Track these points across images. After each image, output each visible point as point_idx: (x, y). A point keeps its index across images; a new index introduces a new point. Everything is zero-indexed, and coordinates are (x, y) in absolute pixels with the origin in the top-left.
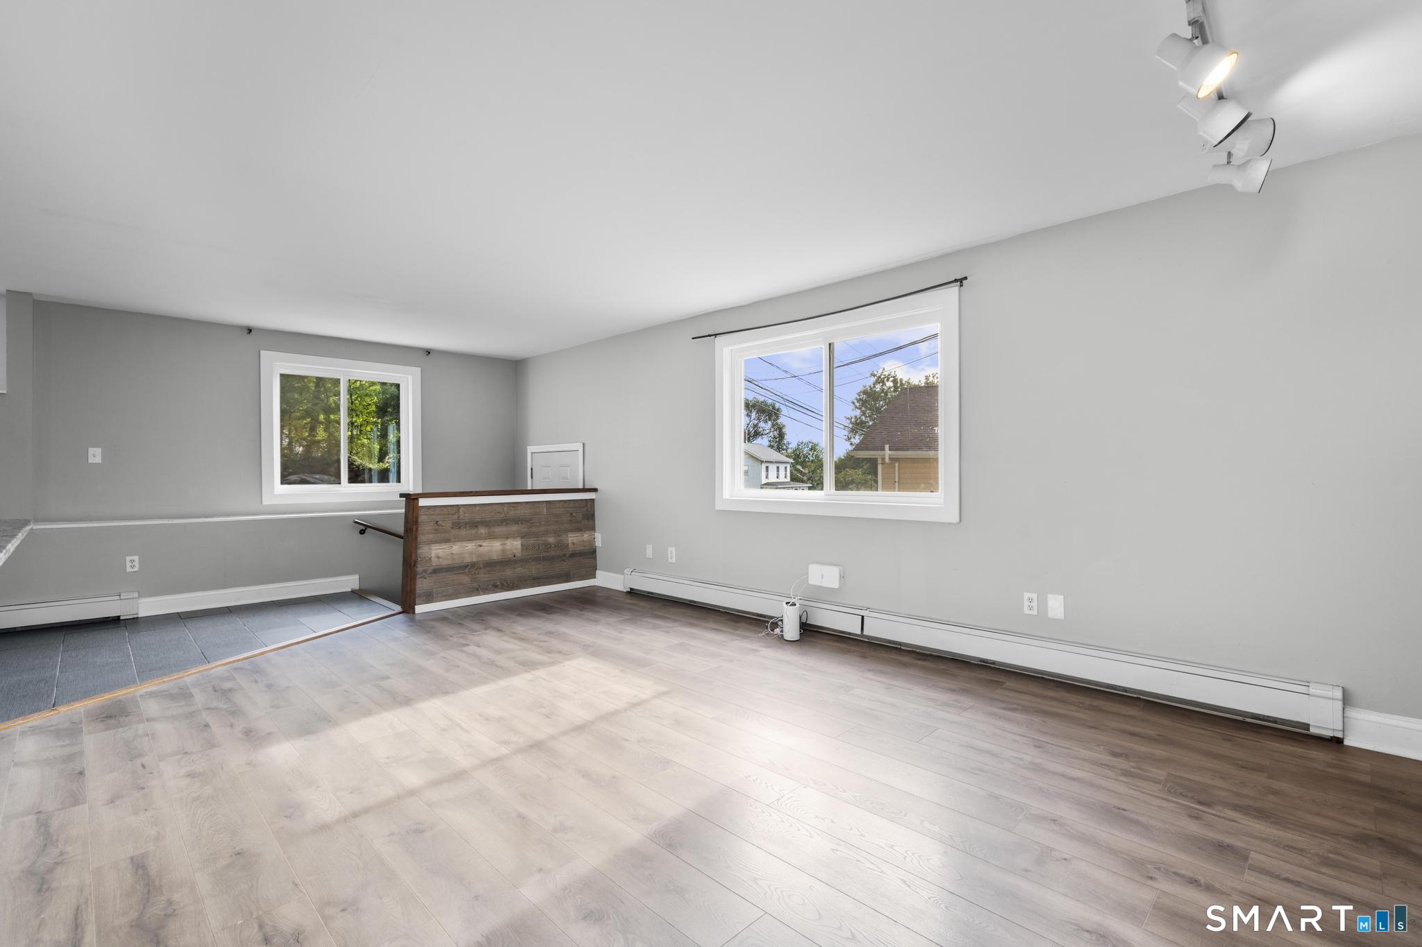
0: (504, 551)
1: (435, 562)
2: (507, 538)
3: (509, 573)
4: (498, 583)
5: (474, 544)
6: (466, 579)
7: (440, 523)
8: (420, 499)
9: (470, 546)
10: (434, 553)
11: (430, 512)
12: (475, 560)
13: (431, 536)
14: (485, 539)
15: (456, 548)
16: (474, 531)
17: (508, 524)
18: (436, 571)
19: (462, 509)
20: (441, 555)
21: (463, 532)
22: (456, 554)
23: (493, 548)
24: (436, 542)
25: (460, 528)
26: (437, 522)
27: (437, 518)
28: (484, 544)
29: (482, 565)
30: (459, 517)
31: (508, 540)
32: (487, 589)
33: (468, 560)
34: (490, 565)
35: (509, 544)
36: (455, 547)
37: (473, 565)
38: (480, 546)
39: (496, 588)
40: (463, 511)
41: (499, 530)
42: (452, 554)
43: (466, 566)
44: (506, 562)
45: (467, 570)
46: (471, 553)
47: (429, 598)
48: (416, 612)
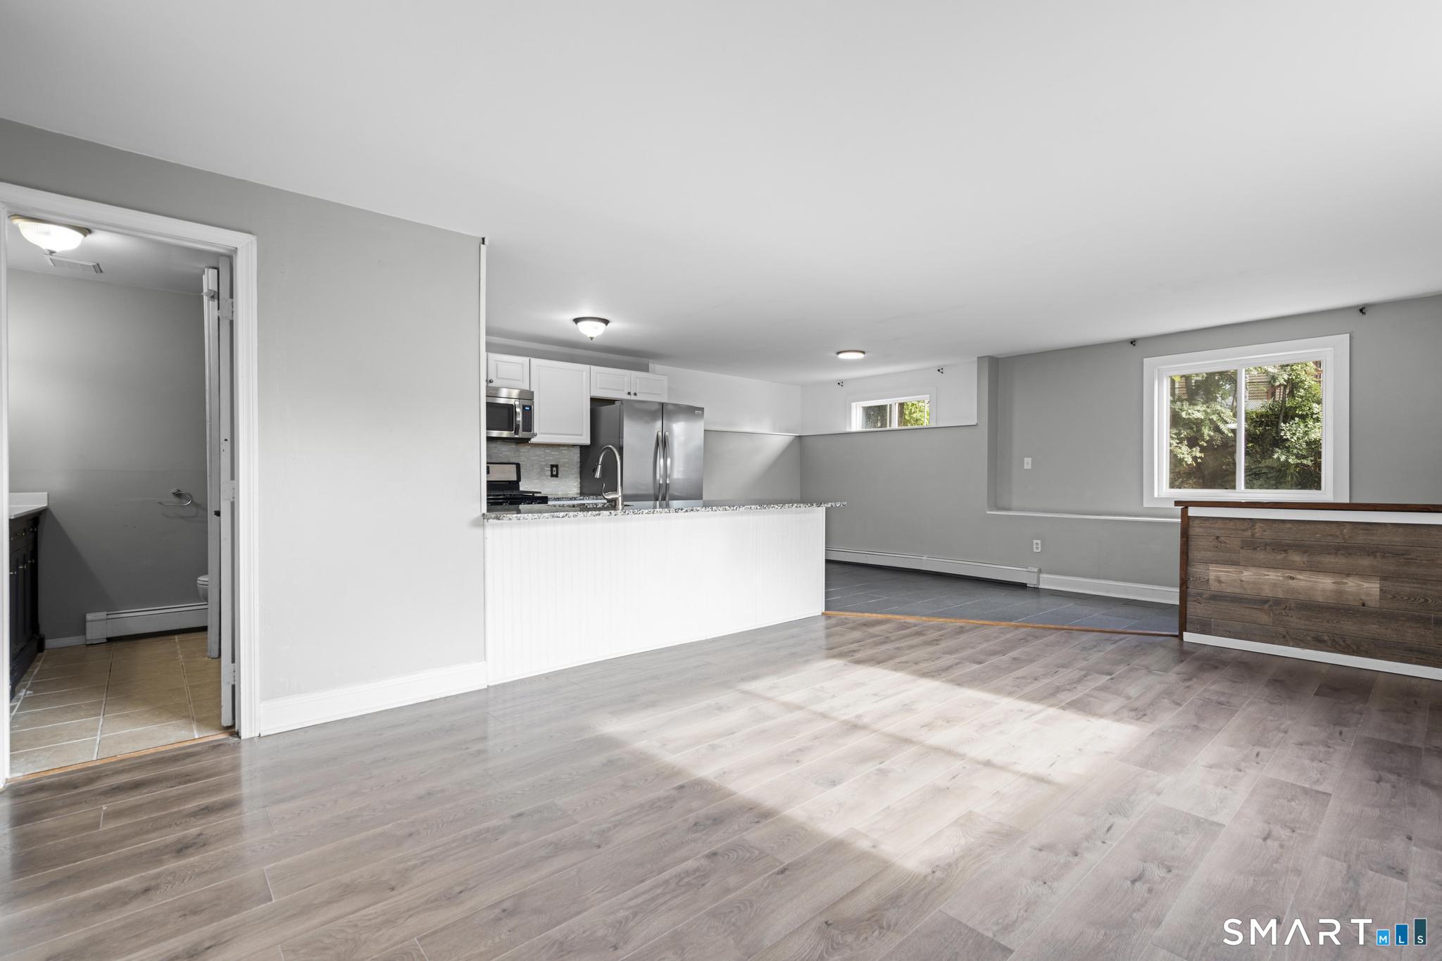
0: (1340, 593)
1: (1214, 586)
2: (1348, 575)
3: (1349, 627)
4: (1326, 638)
5: (1280, 574)
6: (1265, 618)
7: (1222, 539)
8: (1189, 508)
9: (1273, 576)
10: (1212, 575)
11: (1207, 524)
12: (1280, 595)
13: (1209, 554)
14: (1301, 570)
15: (1248, 574)
16: (1280, 557)
17: (1350, 554)
18: (1216, 597)
19: (1258, 526)
20: (1223, 579)
21: (1261, 556)
22: (1248, 582)
23: (1322, 585)
24: (1217, 562)
25: (1255, 549)
26: (1218, 537)
27: (1218, 533)
28: (1298, 577)
29: (1293, 605)
30: (1253, 535)
31: (1351, 579)
32: (1302, 641)
33: (1267, 592)
34: (1310, 608)
35: (1350, 584)
36: (1246, 573)
37: (1278, 602)
38: (1292, 578)
39: (1318, 643)
40: (1262, 528)
41: (1328, 560)
42: (1241, 581)
43: (1265, 601)
44: (1340, 609)
45: (1266, 606)
46: (1275, 585)
47: (1205, 629)
48: (1184, 640)
